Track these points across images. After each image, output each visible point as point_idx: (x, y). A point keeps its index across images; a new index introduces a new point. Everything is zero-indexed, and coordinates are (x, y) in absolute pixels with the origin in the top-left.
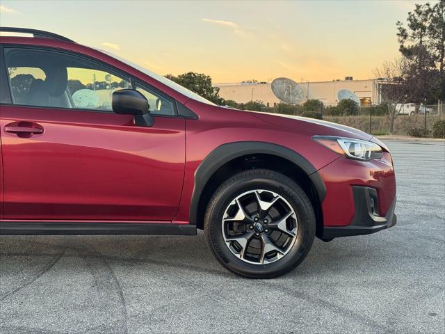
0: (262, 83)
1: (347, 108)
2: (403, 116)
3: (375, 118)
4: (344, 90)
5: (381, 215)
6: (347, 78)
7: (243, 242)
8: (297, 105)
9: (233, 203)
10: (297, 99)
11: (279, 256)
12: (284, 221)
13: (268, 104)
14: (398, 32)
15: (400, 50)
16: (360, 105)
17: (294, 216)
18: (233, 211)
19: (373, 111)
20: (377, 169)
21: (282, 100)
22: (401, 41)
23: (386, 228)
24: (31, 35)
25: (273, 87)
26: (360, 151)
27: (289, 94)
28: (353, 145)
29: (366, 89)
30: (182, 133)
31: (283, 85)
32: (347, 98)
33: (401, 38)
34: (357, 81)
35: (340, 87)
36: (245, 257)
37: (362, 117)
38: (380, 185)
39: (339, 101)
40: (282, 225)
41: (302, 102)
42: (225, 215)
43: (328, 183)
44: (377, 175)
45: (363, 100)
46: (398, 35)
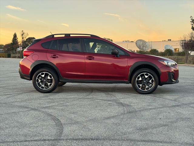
0: (131, 42)
1: (169, 53)
2: (192, 57)
3: (181, 57)
4: (167, 45)
5: (175, 80)
6: (169, 40)
7: (141, 85)
8: (147, 51)
9: (139, 76)
10: (146, 48)
11: (150, 89)
12: (151, 80)
13: (134, 51)
14: (191, 21)
15: (192, 28)
16: (174, 52)
17: (153, 79)
18: (139, 78)
19: (179, 54)
20: (174, 69)
21: (140, 49)
22: (192, 24)
23: (176, 83)
24: (90, 36)
25: (136, 43)
26: (170, 64)
27: (143, 47)
28: (168, 62)
29: (177, 45)
30: (126, 59)
31: (141, 43)
32: (169, 48)
33: (192, 23)
34: (173, 41)
35: (165, 44)
36: (141, 89)
37: (175, 56)
38: (174, 73)
39: (165, 50)
40: (150, 81)
41: (149, 50)
42: (137, 79)
43: (162, 73)
44: (174, 70)
45: (175, 49)
46: (191, 22)
